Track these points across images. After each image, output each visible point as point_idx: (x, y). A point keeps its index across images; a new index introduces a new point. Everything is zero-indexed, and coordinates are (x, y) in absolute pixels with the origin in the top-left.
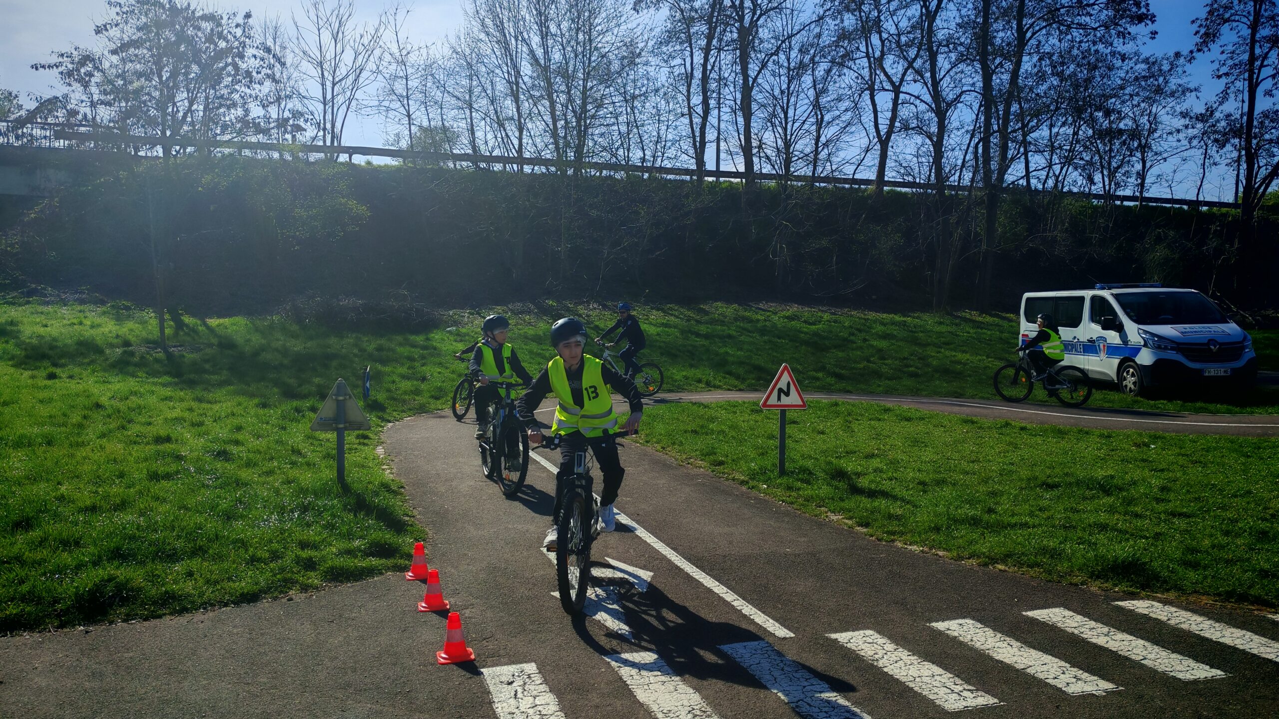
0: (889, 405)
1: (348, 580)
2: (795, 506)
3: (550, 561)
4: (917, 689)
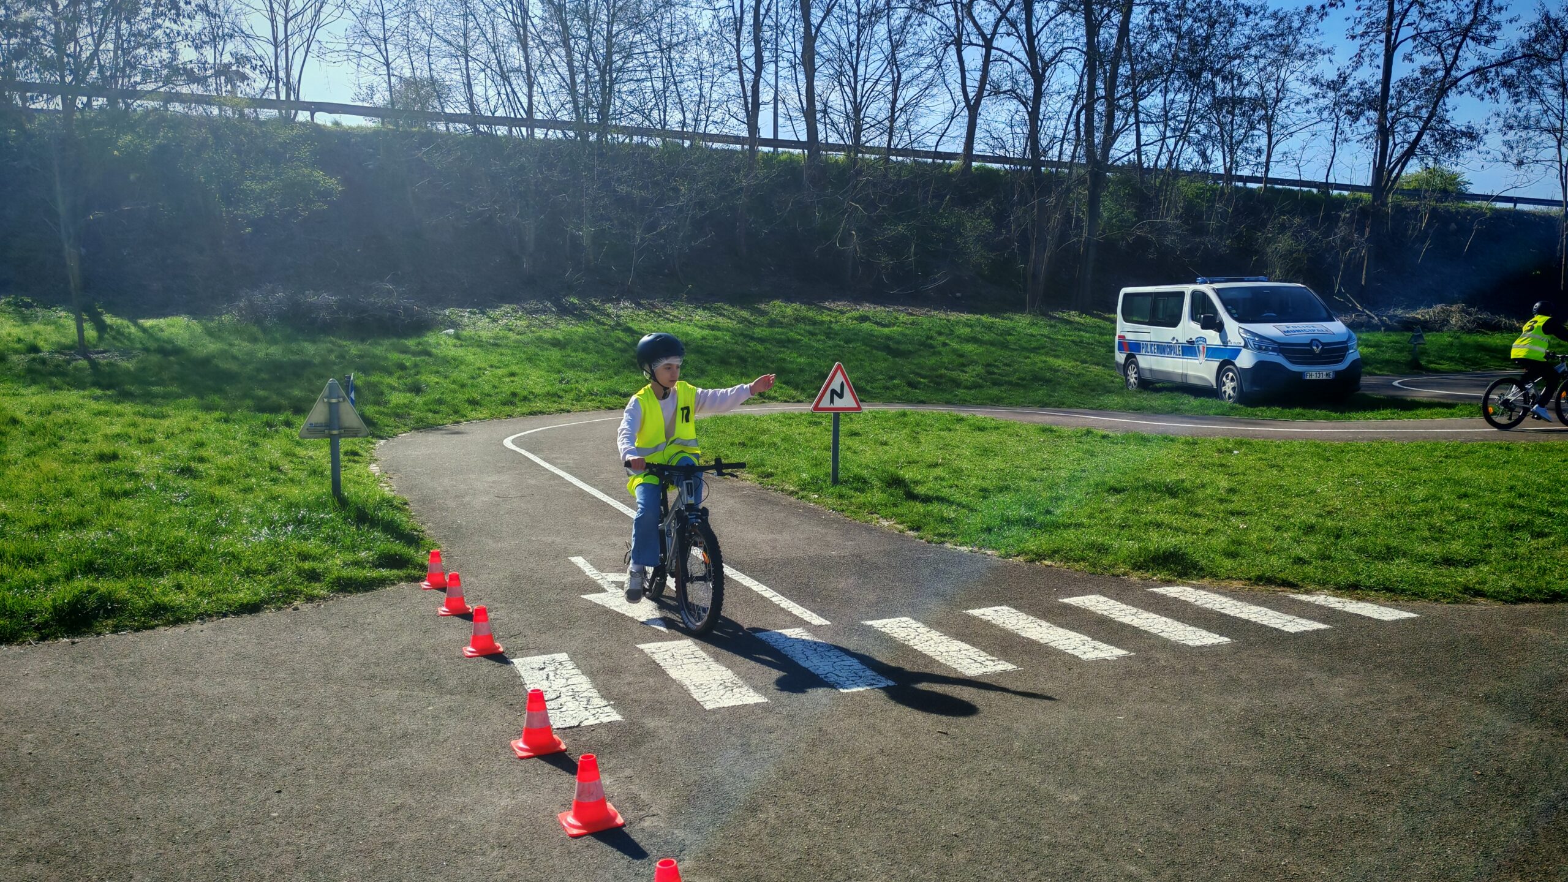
0: (963, 415)
1: (358, 591)
2: (846, 514)
3: (579, 568)
4: (942, 661)
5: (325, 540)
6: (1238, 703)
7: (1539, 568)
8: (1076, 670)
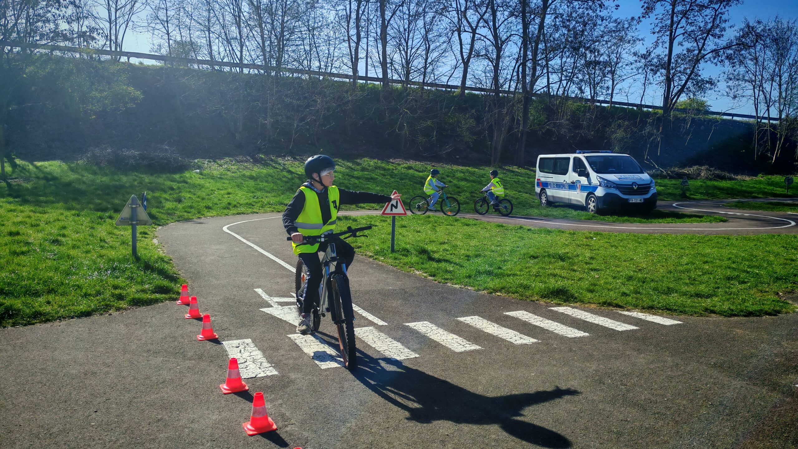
0: (459, 217)
1: (143, 305)
2: (398, 268)
3: (259, 295)
4: (444, 344)
5: (127, 278)
6: (592, 367)
7: (742, 299)
8: (511, 350)
